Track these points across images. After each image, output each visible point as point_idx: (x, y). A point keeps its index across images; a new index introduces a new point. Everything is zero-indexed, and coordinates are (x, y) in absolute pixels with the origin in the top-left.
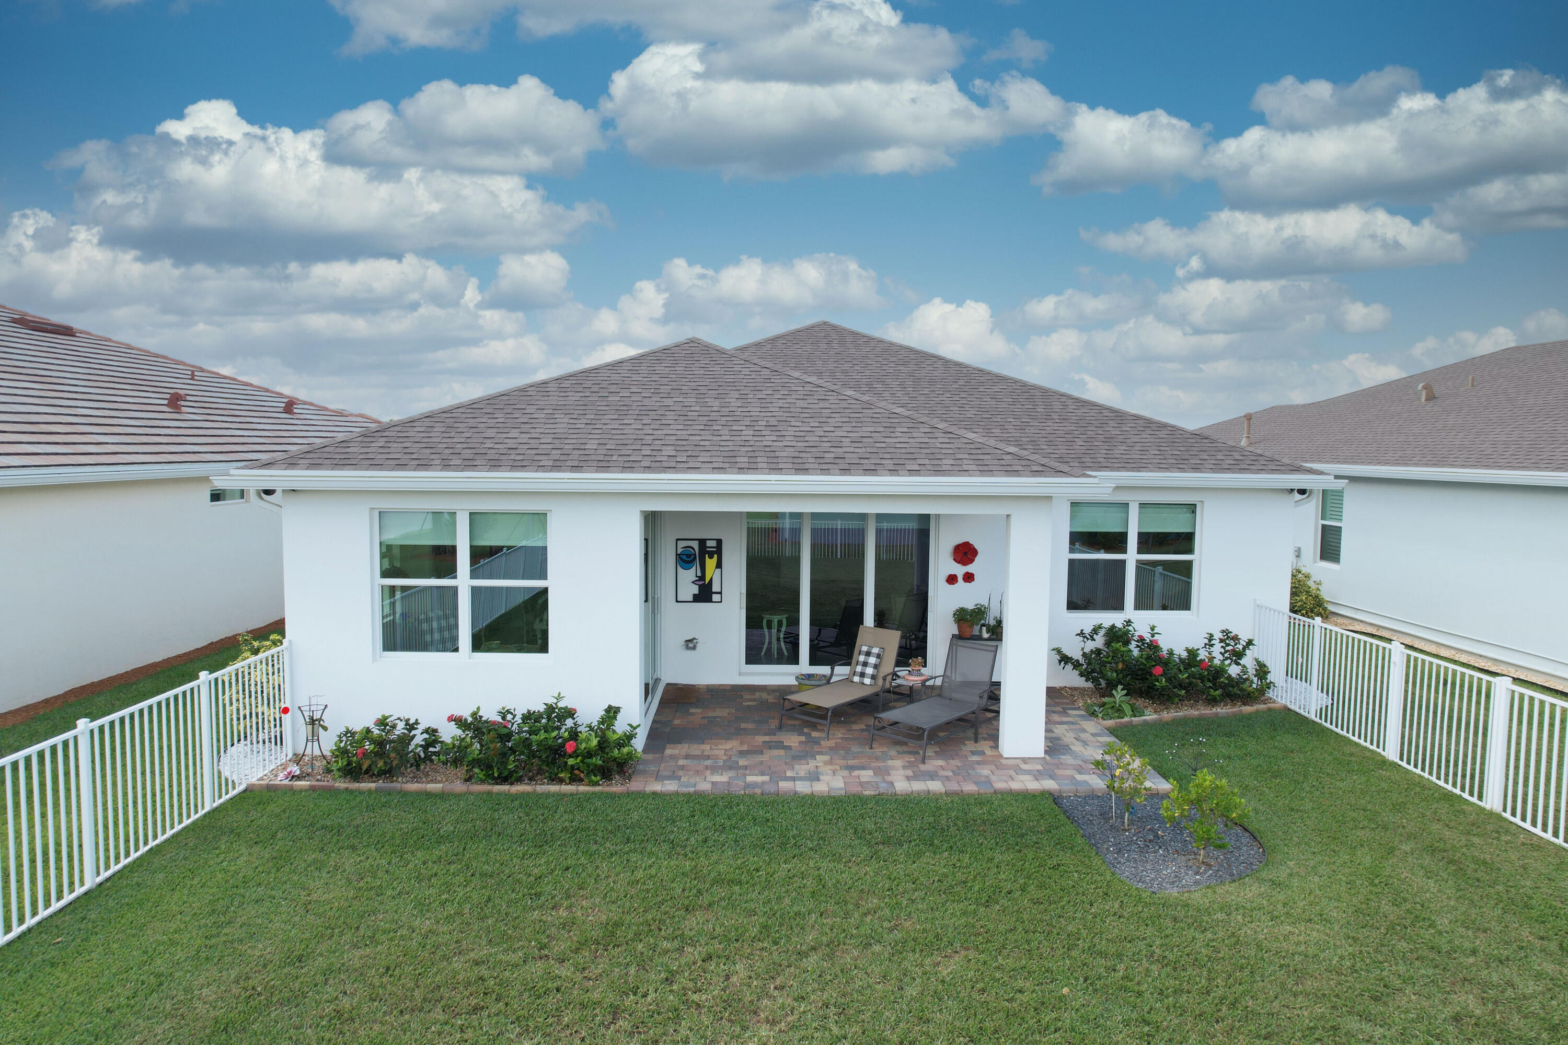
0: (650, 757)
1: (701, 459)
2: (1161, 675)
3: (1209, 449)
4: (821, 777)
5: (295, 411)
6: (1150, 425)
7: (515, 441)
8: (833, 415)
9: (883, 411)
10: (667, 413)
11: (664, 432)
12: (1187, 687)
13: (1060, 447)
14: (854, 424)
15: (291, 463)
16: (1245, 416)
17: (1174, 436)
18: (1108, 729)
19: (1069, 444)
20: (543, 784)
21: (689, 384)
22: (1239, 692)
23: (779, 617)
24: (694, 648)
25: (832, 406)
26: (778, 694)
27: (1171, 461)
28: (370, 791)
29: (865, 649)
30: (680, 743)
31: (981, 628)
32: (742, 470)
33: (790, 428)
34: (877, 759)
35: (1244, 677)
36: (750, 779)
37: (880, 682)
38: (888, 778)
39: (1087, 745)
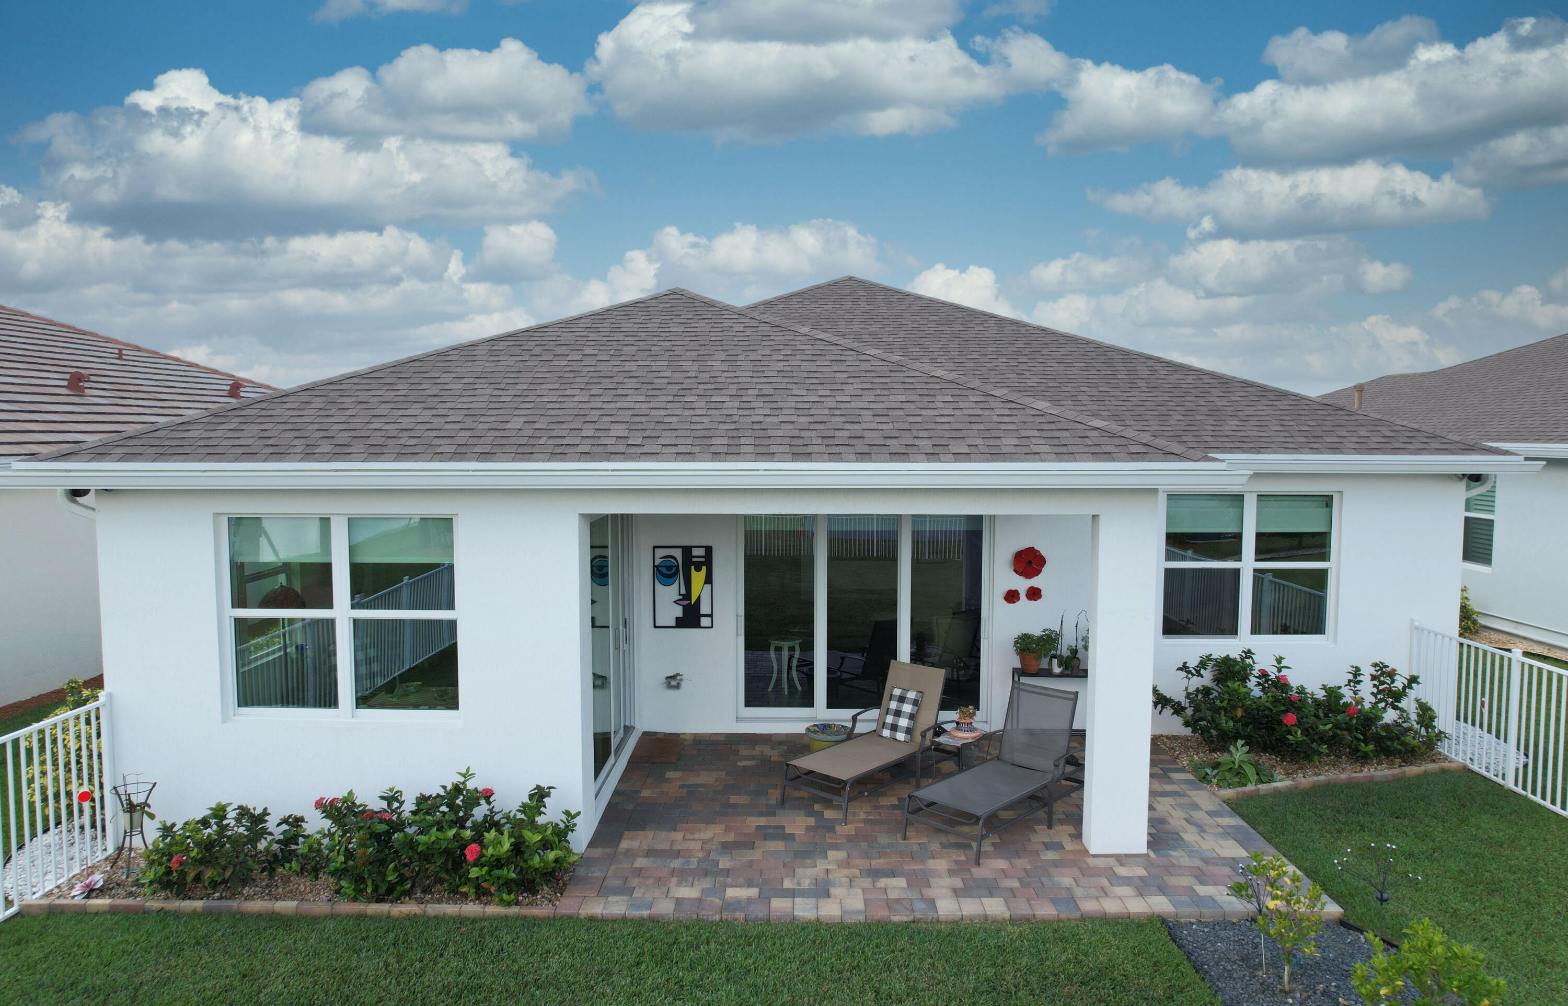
0: (598, 852)
1: (662, 441)
2: (1295, 725)
3: (1346, 423)
4: (833, 891)
5: (242, 394)
6: (1265, 394)
7: (413, 419)
8: (851, 380)
9: (920, 374)
10: (626, 380)
11: (618, 405)
12: (1333, 741)
13: (1151, 422)
14: (879, 392)
15: (99, 453)
16: (1355, 387)
17: (1298, 408)
18: (1227, 802)
19: (1162, 418)
20: (439, 901)
21: (662, 343)
22: (1399, 747)
23: (790, 643)
24: (678, 687)
25: (850, 369)
26: (785, 748)
27: (1299, 439)
28: (194, 914)
29: (897, 692)
30: (644, 829)
31: (1051, 660)
32: (717, 456)
33: (790, 398)
34: (912, 856)
35: (1405, 725)
36: (732, 893)
37: (918, 738)
38: (928, 893)
39: (1204, 831)
